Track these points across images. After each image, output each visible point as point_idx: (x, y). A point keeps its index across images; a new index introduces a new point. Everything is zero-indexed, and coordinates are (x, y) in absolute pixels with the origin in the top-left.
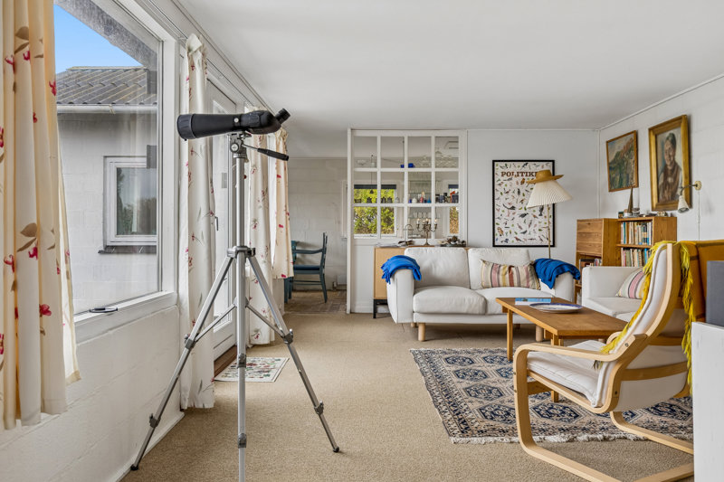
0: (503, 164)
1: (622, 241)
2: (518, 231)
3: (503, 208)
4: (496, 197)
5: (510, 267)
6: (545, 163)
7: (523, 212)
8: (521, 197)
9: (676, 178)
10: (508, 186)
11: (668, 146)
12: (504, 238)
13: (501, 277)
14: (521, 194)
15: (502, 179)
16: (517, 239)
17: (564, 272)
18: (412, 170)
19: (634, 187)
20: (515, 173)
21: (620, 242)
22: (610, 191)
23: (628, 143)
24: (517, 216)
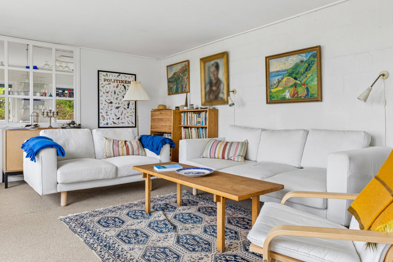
0: (105, 73)
1: (182, 123)
2: (115, 118)
3: (104, 102)
4: (100, 95)
5: (125, 142)
6: (130, 76)
7: (118, 105)
8: (116, 96)
9: (218, 87)
10: (108, 88)
11: (213, 69)
12: (105, 122)
13: (120, 149)
14: (116, 94)
15: (104, 83)
16: (114, 123)
17: (166, 143)
18: (35, 70)
19: (187, 92)
20: (113, 80)
21: (181, 124)
22: (169, 94)
23: (183, 67)
24: (114, 108)
